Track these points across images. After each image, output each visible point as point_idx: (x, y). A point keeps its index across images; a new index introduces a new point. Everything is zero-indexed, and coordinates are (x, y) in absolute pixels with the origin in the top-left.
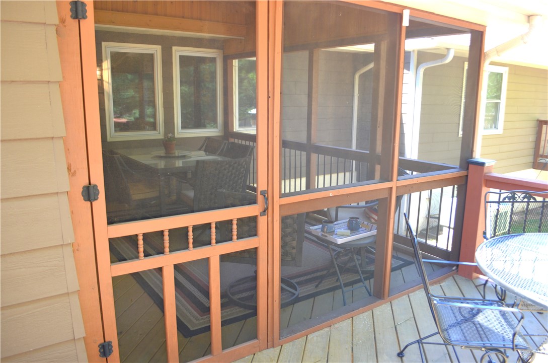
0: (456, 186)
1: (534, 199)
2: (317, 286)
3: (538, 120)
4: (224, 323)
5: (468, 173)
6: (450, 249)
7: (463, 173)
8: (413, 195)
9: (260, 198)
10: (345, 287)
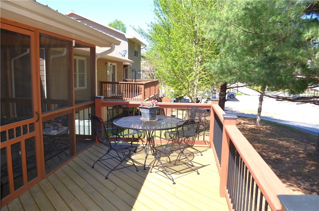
0: (90, 108)
1: (122, 107)
2: (50, 155)
3: (100, 82)
4: (14, 179)
5: (95, 102)
6: (91, 134)
7: (93, 102)
8: (80, 112)
9: (35, 115)
10: (59, 154)
